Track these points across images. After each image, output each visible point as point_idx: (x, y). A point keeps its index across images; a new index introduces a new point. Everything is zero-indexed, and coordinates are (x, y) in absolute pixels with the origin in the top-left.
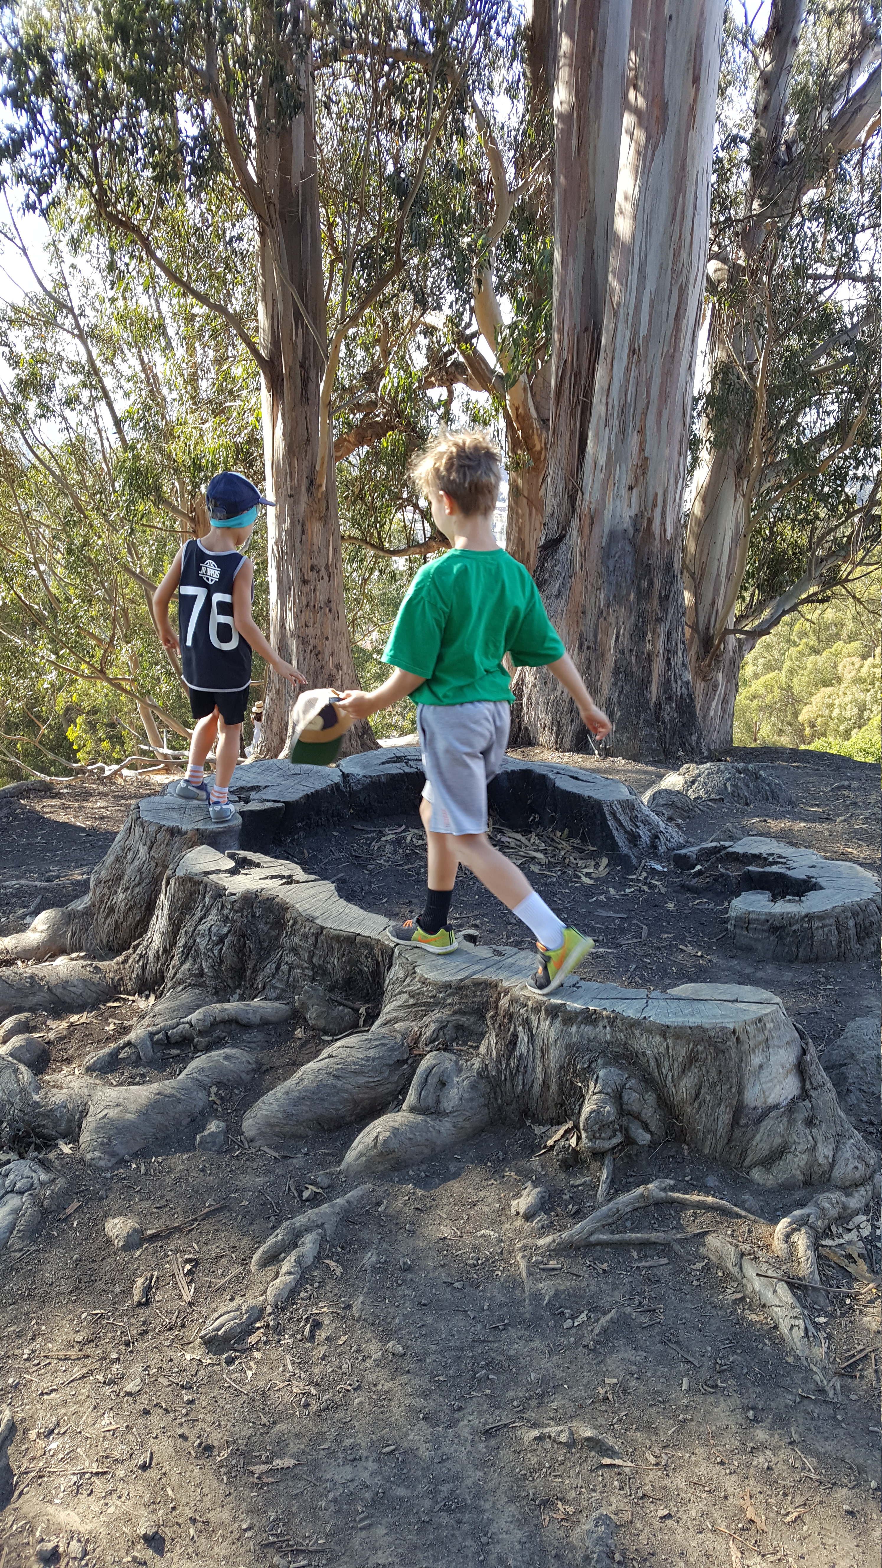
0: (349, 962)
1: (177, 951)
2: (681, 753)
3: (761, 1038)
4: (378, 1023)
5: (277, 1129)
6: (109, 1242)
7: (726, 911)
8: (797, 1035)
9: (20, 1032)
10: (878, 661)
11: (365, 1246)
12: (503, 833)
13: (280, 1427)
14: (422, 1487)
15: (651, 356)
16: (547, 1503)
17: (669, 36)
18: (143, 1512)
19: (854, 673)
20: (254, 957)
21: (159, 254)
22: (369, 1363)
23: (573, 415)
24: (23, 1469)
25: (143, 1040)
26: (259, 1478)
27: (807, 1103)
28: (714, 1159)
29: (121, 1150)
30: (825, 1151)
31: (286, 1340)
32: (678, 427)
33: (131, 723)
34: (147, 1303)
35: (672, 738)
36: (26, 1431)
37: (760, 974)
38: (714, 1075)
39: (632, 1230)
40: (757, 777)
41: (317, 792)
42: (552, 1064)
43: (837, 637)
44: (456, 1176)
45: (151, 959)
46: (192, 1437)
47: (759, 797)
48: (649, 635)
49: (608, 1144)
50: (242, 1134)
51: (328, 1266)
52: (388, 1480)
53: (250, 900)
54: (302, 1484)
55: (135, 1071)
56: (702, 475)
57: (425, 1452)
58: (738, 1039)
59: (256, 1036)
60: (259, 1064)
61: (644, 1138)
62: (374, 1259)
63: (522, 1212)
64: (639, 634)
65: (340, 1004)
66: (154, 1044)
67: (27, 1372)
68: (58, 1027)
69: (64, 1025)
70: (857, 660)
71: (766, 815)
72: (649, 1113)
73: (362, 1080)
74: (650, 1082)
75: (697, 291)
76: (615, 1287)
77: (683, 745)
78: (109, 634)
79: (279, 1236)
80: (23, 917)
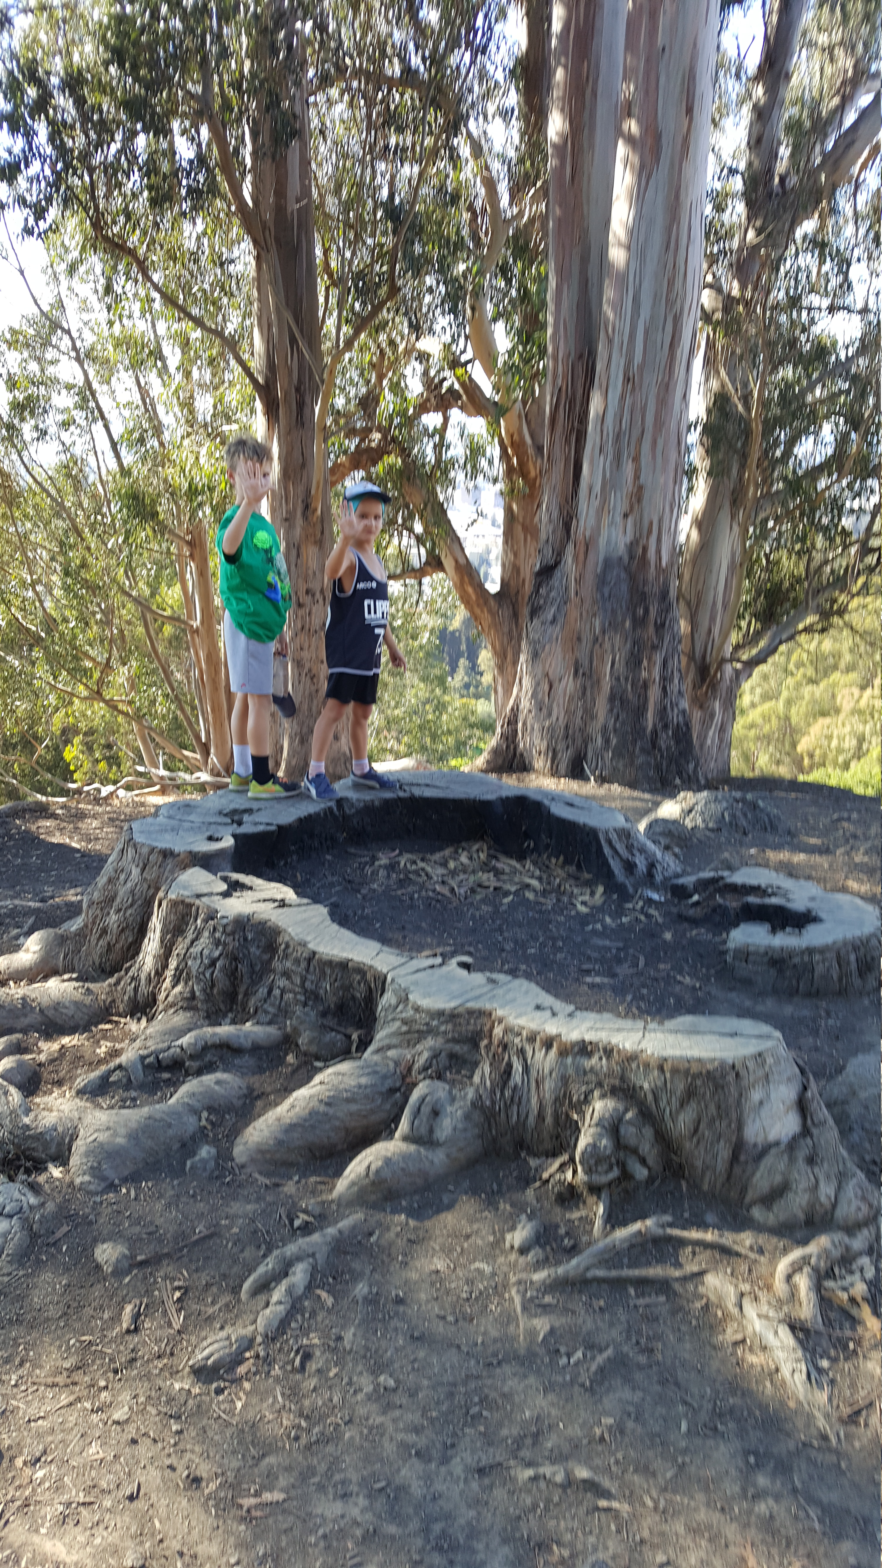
0: (342, 987)
1: (169, 973)
2: (678, 781)
3: (760, 1073)
4: (370, 1049)
5: (268, 1156)
6: (98, 1267)
7: (725, 942)
8: (797, 1070)
9: (11, 1053)
10: (877, 691)
11: (356, 1277)
12: (497, 859)
13: (271, 1460)
14: (414, 1525)
15: (645, 385)
16: (543, 1546)
17: (662, 66)
18: (130, 1543)
19: (852, 704)
20: (246, 980)
21: (156, 277)
22: (359, 1397)
23: (568, 441)
24: (9, 1497)
25: (134, 1064)
26: (248, 1511)
27: (809, 1140)
28: (714, 1195)
29: (111, 1174)
30: (826, 1190)
31: (277, 1370)
32: (673, 456)
33: (128, 745)
34: (136, 1330)
35: (668, 766)
36: (12, 1459)
37: (760, 1008)
38: (713, 1109)
39: (629, 1267)
40: (754, 806)
41: (310, 816)
42: (547, 1096)
43: (835, 667)
44: (450, 1207)
45: (143, 982)
46: (180, 1469)
47: (758, 827)
48: (645, 663)
49: (604, 1179)
50: (233, 1160)
51: (319, 1297)
52: (380, 1517)
53: (242, 924)
54: (291, 1519)
55: (125, 1094)
56: (698, 501)
57: (417, 1489)
58: (737, 1075)
59: (247, 1060)
60: (251, 1089)
61: (641, 1173)
62: (366, 1290)
63: (516, 1246)
64: (634, 662)
65: (332, 1030)
66: (146, 1067)
67: (14, 1398)
68: (48, 1048)
69: (56, 1046)
70: (856, 691)
71: (763, 846)
72: (647, 1148)
73: (354, 1107)
74: (646, 1115)
75: (691, 321)
76: (611, 1325)
77: (680, 774)
78: (106, 655)
79: (268, 1265)
80: (17, 937)
